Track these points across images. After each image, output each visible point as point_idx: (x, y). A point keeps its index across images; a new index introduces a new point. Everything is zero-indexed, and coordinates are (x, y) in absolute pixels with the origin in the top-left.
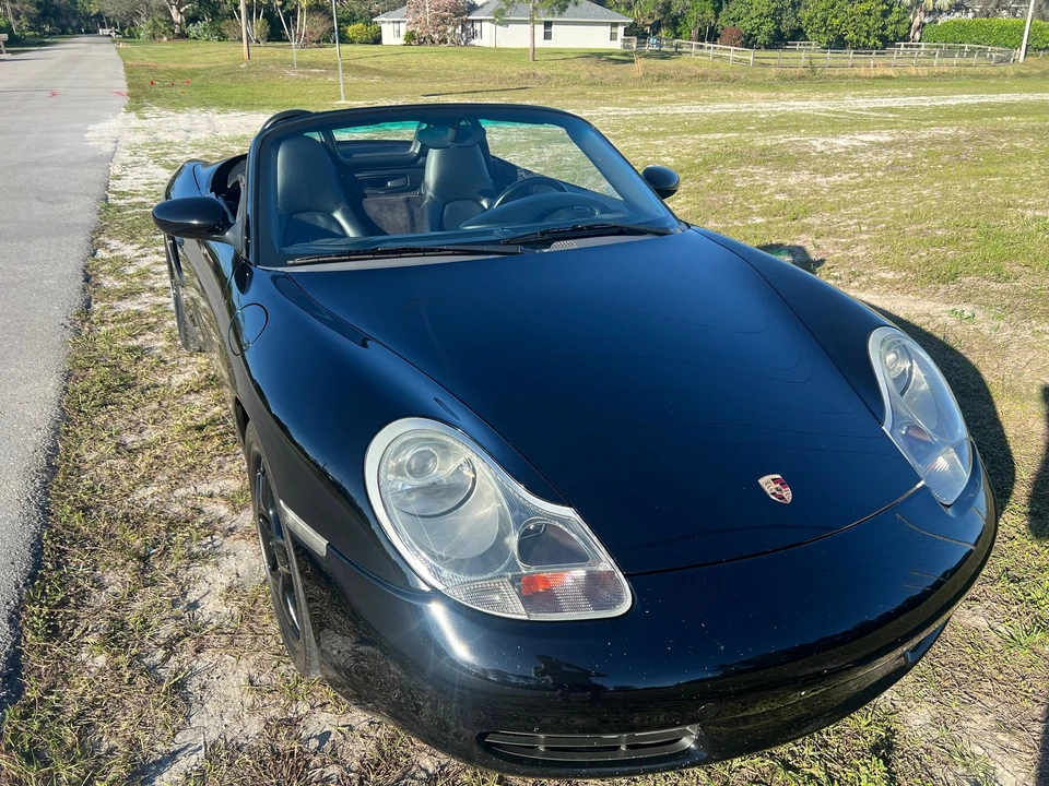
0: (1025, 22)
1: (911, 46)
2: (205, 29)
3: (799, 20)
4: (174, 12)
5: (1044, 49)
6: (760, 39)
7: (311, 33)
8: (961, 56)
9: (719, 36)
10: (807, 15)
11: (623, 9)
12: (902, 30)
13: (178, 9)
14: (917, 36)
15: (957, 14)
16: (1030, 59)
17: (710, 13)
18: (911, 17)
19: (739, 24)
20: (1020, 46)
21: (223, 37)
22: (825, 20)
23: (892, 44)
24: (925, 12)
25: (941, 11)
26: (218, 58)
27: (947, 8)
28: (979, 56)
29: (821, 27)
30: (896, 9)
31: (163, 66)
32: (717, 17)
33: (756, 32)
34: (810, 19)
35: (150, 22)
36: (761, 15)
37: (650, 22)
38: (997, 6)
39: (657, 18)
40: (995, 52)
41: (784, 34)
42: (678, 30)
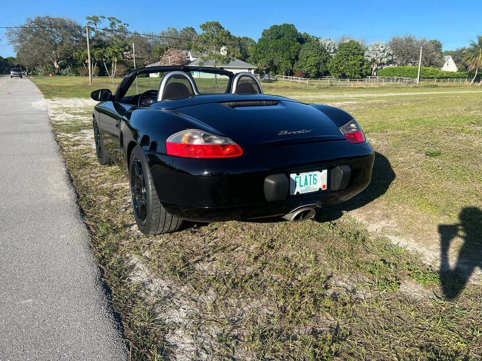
0: (418, 67)
1: (373, 78)
2: (69, 71)
3: (326, 67)
4: (55, 64)
5: (427, 78)
6: (311, 75)
7: (118, 72)
8: (393, 81)
9: (294, 74)
10: (330, 65)
11: (253, 63)
12: (369, 72)
13: (57, 62)
14: (375, 74)
15: (391, 65)
16: (420, 82)
17: (290, 65)
18: (372, 66)
19: (302, 69)
20: (417, 77)
21: (78, 74)
22: (337, 67)
23: (365, 77)
24: (377, 64)
25: (384, 64)
26: (77, 82)
27: (386, 63)
28: (400, 81)
29: (336, 70)
30: (366, 63)
31: (53, 85)
32: (293, 66)
33: (309, 72)
34: (331, 67)
35: (44, 68)
36: (311, 65)
37: (265, 69)
38: (406, 62)
39: (268, 67)
40: (407, 80)
41: (321, 73)
42: (277, 72)
